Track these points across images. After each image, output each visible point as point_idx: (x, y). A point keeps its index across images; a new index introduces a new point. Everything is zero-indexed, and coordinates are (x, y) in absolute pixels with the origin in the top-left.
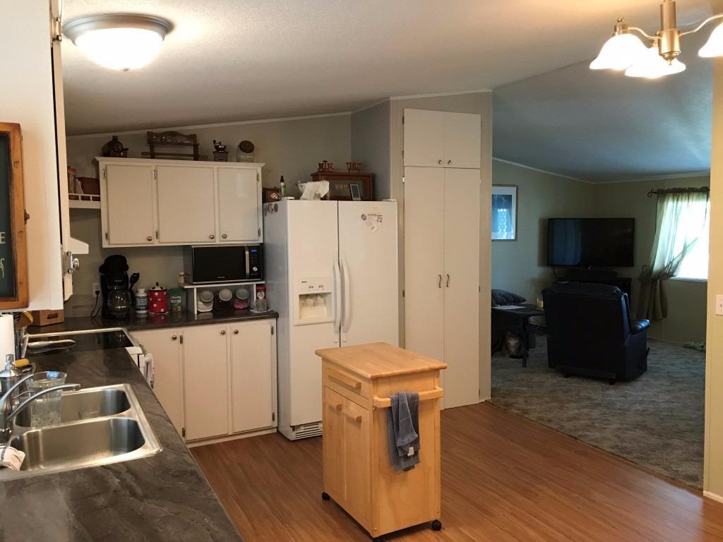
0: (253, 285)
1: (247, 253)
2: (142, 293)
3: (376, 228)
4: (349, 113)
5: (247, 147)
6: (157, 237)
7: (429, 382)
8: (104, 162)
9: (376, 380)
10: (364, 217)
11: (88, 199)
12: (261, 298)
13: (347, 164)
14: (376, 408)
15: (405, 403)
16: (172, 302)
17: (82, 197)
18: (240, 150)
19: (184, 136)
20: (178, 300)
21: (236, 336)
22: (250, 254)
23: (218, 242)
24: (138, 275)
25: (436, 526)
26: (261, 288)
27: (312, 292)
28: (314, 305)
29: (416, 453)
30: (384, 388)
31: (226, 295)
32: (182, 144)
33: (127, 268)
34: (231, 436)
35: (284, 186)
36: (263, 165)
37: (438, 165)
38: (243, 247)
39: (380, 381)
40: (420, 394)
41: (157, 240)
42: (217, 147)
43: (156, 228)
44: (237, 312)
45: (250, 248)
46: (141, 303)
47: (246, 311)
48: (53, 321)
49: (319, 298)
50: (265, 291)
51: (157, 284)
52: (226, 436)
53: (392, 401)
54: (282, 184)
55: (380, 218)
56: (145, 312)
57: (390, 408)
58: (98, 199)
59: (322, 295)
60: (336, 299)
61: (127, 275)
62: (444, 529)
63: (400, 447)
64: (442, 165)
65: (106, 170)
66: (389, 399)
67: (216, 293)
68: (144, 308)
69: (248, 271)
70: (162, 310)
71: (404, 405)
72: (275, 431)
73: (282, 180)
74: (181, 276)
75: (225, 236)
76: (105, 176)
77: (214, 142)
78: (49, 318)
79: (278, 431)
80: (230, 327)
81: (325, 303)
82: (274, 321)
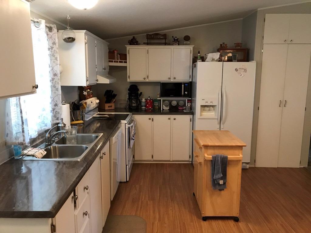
0: (186, 100)
1: (183, 86)
2: (144, 100)
3: (243, 75)
4: (242, 19)
5: (187, 38)
6: (148, 78)
7: (237, 152)
8: (129, 47)
9: (206, 147)
10: (236, 70)
11: (122, 62)
12: (189, 105)
13: (235, 44)
14: (205, 160)
15: (219, 160)
16: (155, 104)
17: (119, 61)
18: (184, 40)
19: (160, 35)
20: (156, 104)
21: (174, 120)
22: (184, 86)
23: (172, 81)
24: (142, 93)
25: (236, 219)
26: (189, 101)
27: (207, 104)
28: (209, 110)
29: (224, 183)
30: (211, 151)
31: (174, 103)
32: (160, 39)
33: (138, 90)
34: (171, 161)
35: (200, 56)
36: (193, 46)
37: (285, 43)
38: (182, 83)
39: (208, 148)
40: (228, 156)
41: (147, 79)
42: (174, 39)
43: (147, 74)
44: (179, 110)
45: (184, 84)
46: (143, 104)
47: (182, 110)
48: (110, 108)
49: (211, 107)
50: (191, 103)
51: (149, 97)
52: (169, 161)
53: (213, 157)
54: (199, 54)
55: (245, 70)
56: (144, 107)
57: (212, 160)
58: (126, 62)
59: (213, 106)
60: (218, 108)
61: (138, 93)
62: (240, 222)
63: (215, 179)
64: (286, 43)
65: (129, 51)
66: (211, 156)
67: (170, 102)
68: (144, 106)
69: (183, 93)
70: (150, 108)
71: (218, 160)
72: (191, 163)
73: (199, 53)
74: (158, 94)
75: (175, 78)
76: (129, 53)
77: (173, 37)
78: (109, 107)
79: (192, 163)
80: (172, 117)
81: (214, 109)
82: (191, 116)
